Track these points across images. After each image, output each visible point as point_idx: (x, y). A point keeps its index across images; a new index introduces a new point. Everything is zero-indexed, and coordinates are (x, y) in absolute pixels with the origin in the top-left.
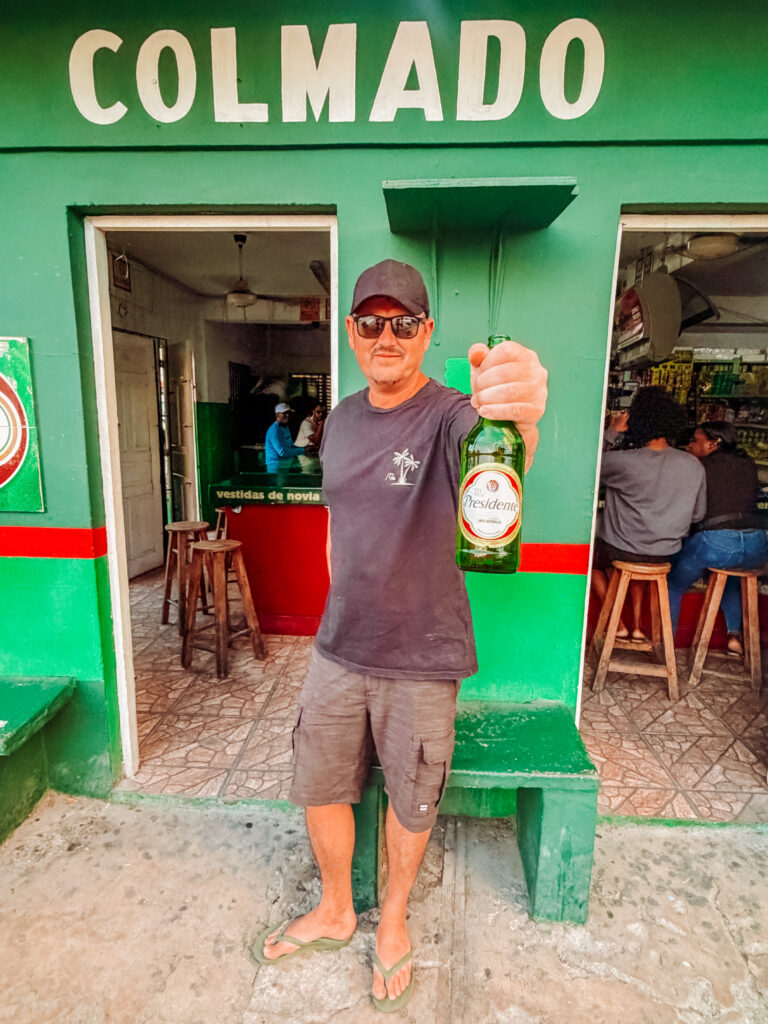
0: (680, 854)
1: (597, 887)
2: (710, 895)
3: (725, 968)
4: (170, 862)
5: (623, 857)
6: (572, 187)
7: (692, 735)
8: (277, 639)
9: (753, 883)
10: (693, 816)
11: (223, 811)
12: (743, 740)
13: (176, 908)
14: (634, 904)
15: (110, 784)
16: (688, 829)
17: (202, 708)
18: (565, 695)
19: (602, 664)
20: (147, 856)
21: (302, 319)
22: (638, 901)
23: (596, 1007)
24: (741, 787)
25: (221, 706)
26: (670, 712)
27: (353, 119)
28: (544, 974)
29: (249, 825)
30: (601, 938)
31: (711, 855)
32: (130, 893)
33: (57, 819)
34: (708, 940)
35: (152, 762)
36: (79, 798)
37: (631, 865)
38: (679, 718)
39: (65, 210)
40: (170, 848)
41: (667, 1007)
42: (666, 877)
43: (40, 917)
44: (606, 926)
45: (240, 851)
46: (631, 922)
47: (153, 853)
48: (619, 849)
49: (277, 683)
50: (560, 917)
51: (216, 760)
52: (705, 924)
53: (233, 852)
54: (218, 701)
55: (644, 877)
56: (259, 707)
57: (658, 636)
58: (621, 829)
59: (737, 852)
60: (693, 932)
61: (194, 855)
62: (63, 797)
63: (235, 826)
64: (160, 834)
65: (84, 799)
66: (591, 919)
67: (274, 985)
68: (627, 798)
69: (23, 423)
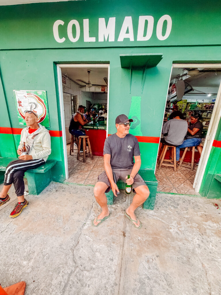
0: (173, 199)
1: (156, 204)
2: (179, 207)
3: (180, 219)
4: (75, 194)
5: (162, 199)
6: (162, 56)
7: (178, 178)
8: (95, 156)
9: (187, 205)
10: (176, 193)
11: (84, 186)
12: (189, 180)
13: (76, 202)
14: (163, 207)
15: (63, 180)
16: (175, 195)
17: (80, 168)
18: (152, 168)
19: (160, 164)
20: (70, 193)
21: (101, 91)
22: (164, 207)
23: (154, 224)
24: (187, 188)
25: (84, 168)
26: (174, 174)
27: (114, 41)
28: (144, 217)
29: (89, 189)
30: (156, 213)
31: (179, 200)
32: (67, 199)
33: (54, 186)
34: (177, 214)
35: (71, 177)
36: (58, 183)
37: (163, 201)
38: (176, 175)
39: (53, 63)
40: (75, 192)
41: (168, 225)
42: (170, 203)
43: (51, 202)
44: (157, 210)
45: (88, 193)
46: (162, 210)
47: (71, 193)
48: (161, 198)
49: (95, 164)
50: (148, 208)
51: (83, 177)
52: (177, 211)
53: (86, 193)
54: (83, 167)
55: (166, 203)
56: (91, 169)
57: (173, 159)
58: (162, 194)
59: (185, 200)
60: (174, 213)
61: (79, 194)
62: (55, 182)
63: (86, 189)
64: (73, 190)
65: (59, 183)
66: (154, 209)
67: (94, 216)
68: (164, 189)
69: (45, 109)
